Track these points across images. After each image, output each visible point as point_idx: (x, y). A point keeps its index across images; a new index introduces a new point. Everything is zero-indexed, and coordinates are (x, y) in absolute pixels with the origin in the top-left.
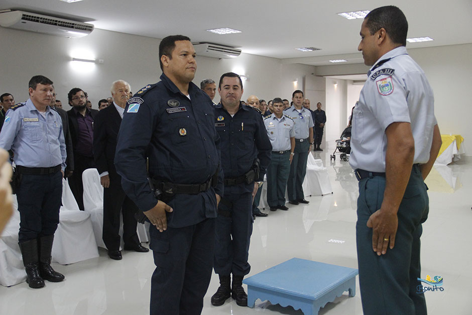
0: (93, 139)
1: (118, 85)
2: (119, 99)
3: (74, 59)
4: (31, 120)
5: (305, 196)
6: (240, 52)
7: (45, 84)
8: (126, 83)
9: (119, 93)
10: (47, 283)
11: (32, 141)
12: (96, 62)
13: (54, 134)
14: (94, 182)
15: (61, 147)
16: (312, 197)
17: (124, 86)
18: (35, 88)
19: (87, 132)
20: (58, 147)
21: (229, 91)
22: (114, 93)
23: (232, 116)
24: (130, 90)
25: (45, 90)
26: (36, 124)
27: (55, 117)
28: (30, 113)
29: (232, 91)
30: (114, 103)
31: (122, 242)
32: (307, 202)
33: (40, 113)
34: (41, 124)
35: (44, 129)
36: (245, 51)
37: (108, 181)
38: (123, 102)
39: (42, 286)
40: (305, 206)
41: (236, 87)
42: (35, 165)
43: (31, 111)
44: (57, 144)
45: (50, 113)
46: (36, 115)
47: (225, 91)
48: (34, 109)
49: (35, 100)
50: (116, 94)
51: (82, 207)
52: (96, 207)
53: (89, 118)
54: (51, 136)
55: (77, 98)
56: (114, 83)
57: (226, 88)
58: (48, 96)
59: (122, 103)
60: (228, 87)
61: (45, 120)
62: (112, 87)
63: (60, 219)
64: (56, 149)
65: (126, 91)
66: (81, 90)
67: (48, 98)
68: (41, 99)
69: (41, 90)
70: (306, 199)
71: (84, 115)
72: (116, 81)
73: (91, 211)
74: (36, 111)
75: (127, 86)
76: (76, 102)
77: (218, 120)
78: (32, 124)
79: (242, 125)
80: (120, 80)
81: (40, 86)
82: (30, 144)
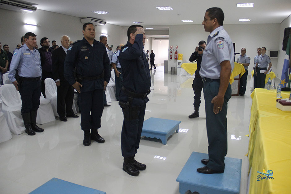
1: (64, 37)
2: (65, 44)
4: (27, 54)
6: (106, 22)
7: (33, 36)
8: (68, 37)
9: (65, 41)
10: (36, 133)
11: (28, 65)
13: (38, 61)
15: (40, 68)
17: (68, 38)
18: (28, 38)
19: (49, 59)
20: (39, 67)
22: (62, 41)
24: (70, 40)
25: (33, 39)
26: (29, 56)
27: (37, 52)
28: (26, 51)
30: (62, 46)
33: (31, 50)
34: (31, 56)
35: (33, 58)
38: (67, 46)
39: (34, 134)
42: (29, 76)
43: (27, 50)
44: (39, 66)
45: (35, 51)
46: (29, 52)
48: (28, 49)
49: (28, 45)
50: (63, 42)
53: (50, 52)
54: (36, 62)
56: (62, 36)
58: (35, 42)
59: (66, 46)
61: (33, 54)
62: (61, 39)
63: (41, 103)
64: (39, 69)
65: (69, 40)
66: (47, 39)
67: (34, 43)
68: (31, 44)
69: (31, 39)
71: (47, 51)
72: (63, 36)
74: (29, 50)
78: (28, 56)
80: (66, 35)
81: (31, 37)
82: (27, 66)
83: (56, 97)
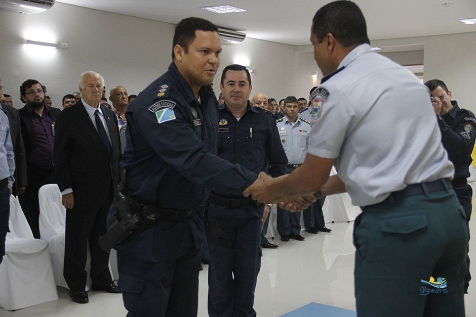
0: (53, 146)
1: (88, 77)
2: (89, 95)
3: (29, 42)
5: (326, 222)
6: (244, 36)
8: (98, 75)
9: (88, 88)
12: (57, 46)
14: (54, 201)
15: (8, 155)
16: (335, 224)
17: (96, 79)
19: (45, 137)
20: (4, 155)
21: (234, 88)
22: (82, 87)
23: (238, 119)
24: (104, 85)
29: (237, 88)
30: (82, 99)
31: (89, 280)
32: (328, 231)
36: (250, 35)
37: (71, 201)
38: (94, 100)
40: (326, 236)
41: (243, 83)
44: (2, 151)
47: (229, 89)
50: (85, 89)
51: (37, 234)
52: (56, 234)
53: (48, 118)
55: (33, 92)
56: (83, 74)
57: (231, 84)
59: (92, 101)
60: (232, 83)
62: (80, 80)
63: (6, 250)
64: (2, 158)
65: (98, 86)
66: (38, 82)
70: (327, 226)
71: (41, 115)
72: (86, 73)
73: (50, 239)
75: (99, 79)
76: (31, 98)
77: (221, 124)
79: (251, 131)
80: (91, 72)
83: (65, 236)
